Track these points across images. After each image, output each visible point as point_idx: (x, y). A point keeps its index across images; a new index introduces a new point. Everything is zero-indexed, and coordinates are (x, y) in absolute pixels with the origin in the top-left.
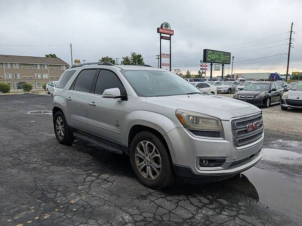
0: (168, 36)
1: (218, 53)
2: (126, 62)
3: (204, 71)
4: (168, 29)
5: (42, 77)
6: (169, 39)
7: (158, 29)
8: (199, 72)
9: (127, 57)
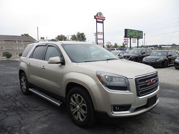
0: (102, 21)
1: (135, 31)
2: (74, 38)
3: (127, 43)
4: (102, 16)
5: (19, 48)
6: (102, 22)
7: (95, 16)
8: (123, 44)
9: (74, 35)
